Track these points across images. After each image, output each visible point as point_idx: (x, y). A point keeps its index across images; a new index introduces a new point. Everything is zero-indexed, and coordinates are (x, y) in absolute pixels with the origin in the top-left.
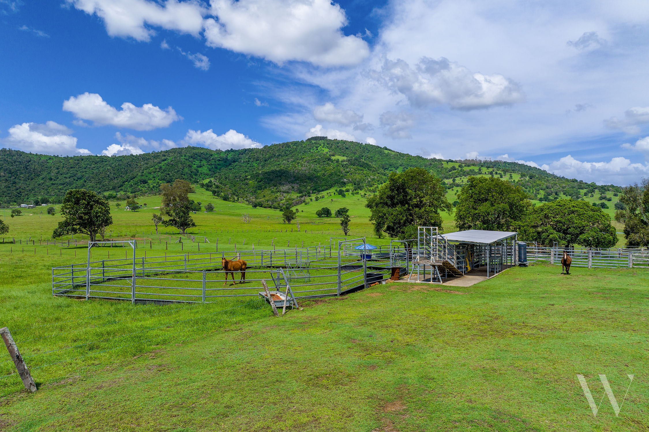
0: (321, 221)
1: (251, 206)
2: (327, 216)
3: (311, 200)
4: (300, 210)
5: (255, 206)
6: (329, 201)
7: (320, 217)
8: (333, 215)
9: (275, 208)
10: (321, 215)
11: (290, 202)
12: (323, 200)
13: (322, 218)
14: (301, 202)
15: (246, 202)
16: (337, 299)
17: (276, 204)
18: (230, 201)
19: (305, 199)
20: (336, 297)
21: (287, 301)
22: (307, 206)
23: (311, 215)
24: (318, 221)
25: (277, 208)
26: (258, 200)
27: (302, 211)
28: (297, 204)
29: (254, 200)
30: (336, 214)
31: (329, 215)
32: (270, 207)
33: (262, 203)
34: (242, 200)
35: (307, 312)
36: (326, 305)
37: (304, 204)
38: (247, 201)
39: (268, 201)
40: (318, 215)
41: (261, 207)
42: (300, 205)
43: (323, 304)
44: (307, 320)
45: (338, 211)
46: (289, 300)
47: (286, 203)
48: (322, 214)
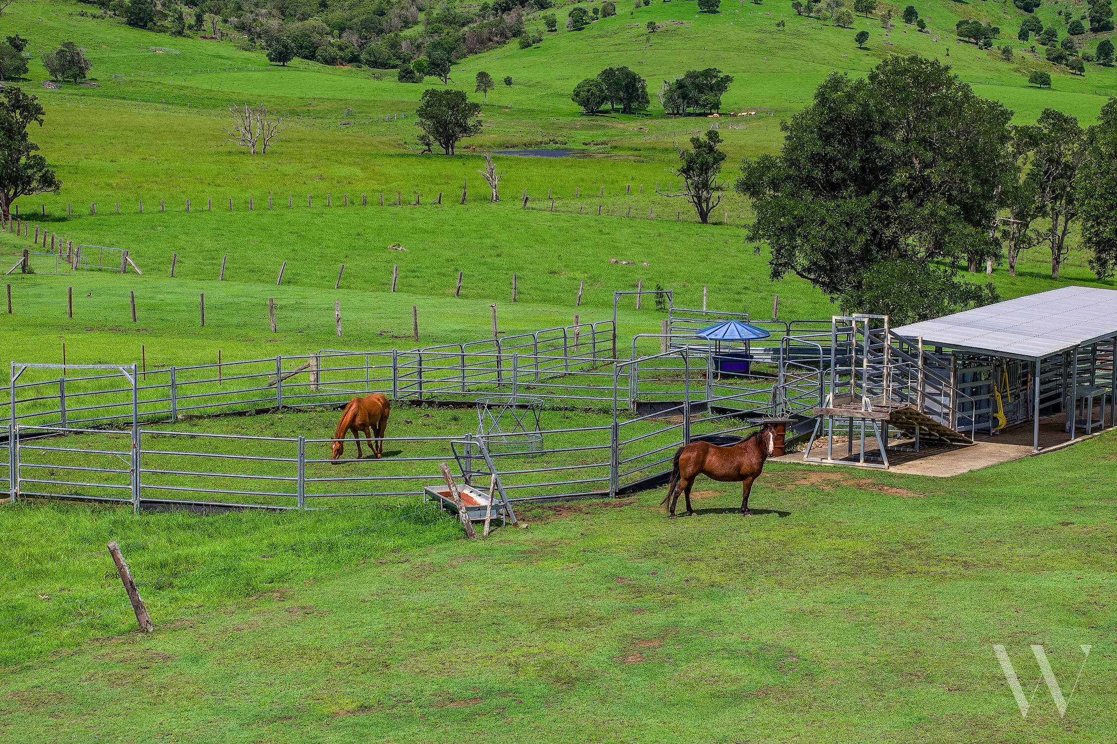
0: (599, 135)
1: (261, 57)
2: (627, 111)
3: (551, 25)
4: (497, 76)
5: (281, 57)
6: (635, 32)
7: (592, 112)
8: (656, 103)
9: (377, 63)
10: (599, 104)
11: (449, 33)
12: (610, 23)
13: (602, 120)
14: (503, 36)
15: (236, 34)
16: (606, 505)
17: (379, 44)
18: (163, 30)
19: (519, 21)
20: (606, 500)
21: (493, 508)
22: (531, 57)
23: (548, 104)
24: (582, 136)
25: (385, 66)
26: (295, 26)
27: (508, 82)
28: (482, 43)
29: (274, 24)
30: (669, 99)
31: (634, 105)
32: (354, 60)
33: (316, 38)
34: (220, 25)
35: (536, 533)
36: (578, 518)
37: (514, 43)
38: (242, 28)
39: (342, 29)
40: (585, 103)
41: (312, 57)
42: (498, 52)
43: (572, 515)
44: (536, 547)
45: (680, 85)
46: (496, 505)
47: (428, 41)
48: (604, 99)
